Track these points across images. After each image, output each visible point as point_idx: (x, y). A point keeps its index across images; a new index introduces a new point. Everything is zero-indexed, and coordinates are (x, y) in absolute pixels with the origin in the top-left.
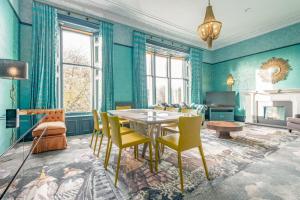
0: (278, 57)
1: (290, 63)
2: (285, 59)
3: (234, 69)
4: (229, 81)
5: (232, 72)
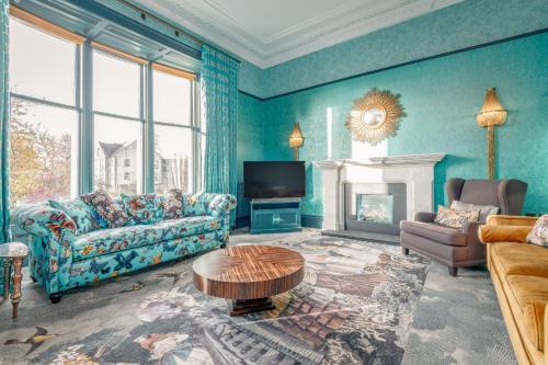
0: (381, 88)
1: (403, 101)
2: (394, 92)
3: (304, 112)
4: (295, 139)
5: (299, 119)
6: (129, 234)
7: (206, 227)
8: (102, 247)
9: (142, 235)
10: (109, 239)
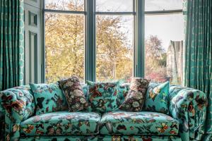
6: (65, 121)
7: (153, 129)
8: (40, 128)
9: (76, 124)
10: (47, 122)
